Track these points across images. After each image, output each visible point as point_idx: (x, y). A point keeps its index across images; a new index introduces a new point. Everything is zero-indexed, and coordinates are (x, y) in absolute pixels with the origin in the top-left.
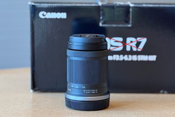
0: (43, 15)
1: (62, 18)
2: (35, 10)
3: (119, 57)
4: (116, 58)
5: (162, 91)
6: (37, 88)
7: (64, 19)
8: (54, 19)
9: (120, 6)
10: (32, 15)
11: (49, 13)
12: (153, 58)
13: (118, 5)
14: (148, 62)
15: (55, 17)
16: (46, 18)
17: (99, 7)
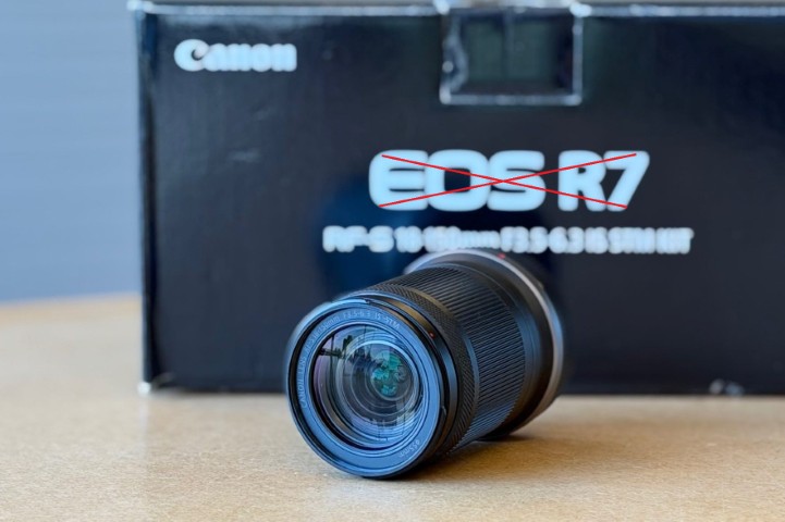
0: (194, 56)
1: (278, 67)
2: (156, 37)
3: (530, 239)
4: (514, 240)
5: (716, 386)
6: (167, 377)
7: (283, 73)
8: (239, 73)
9: (531, 17)
10: (148, 56)
11: (219, 48)
12: (676, 240)
13: (520, 11)
14: (656, 259)
15: (245, 67)
16: (205, 71)
17: (438, 18)
